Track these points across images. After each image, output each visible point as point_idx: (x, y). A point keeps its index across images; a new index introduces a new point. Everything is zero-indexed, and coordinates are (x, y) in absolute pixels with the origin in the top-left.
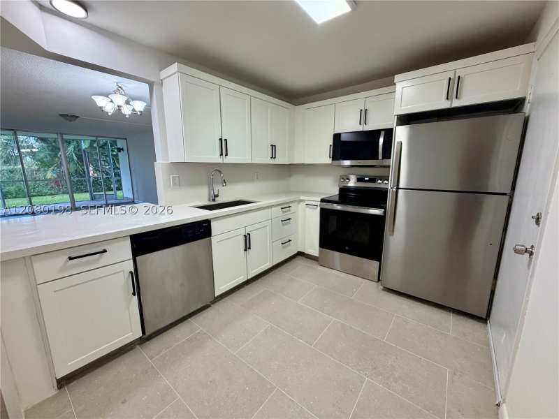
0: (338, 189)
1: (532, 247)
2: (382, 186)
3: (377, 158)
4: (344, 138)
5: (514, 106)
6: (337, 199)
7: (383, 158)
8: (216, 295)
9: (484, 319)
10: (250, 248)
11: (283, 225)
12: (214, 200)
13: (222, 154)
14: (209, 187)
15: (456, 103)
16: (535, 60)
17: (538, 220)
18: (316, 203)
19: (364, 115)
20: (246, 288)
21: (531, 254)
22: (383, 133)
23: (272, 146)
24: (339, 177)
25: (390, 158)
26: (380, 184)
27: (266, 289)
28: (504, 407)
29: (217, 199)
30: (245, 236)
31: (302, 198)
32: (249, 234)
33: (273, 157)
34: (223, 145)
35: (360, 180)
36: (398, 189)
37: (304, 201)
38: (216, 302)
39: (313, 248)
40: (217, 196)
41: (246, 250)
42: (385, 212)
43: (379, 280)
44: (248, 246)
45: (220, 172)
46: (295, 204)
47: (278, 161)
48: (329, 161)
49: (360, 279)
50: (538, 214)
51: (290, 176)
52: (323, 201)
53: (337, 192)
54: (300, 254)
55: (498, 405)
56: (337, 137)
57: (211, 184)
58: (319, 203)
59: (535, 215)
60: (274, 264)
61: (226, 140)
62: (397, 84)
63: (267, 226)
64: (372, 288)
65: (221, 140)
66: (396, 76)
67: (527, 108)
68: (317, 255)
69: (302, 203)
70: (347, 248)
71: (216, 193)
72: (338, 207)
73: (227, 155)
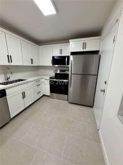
0: (55, 74)
1: (104, 90)
2: (67, 73)
3: (65, 65)
4: (55, 58)
5: (96, 52)
6: (54, 77)
7: (67, 65)
8: (11, 118)
9: (92, 107)
10: (25, 97)
11: (37, 87)
12: (7, 80)
13: (9, 62)
14: (5, 75)
15: (85, 50)
16: (101, 41)
17: (106, 83)
18: (48, 79)
19: (61, 51)
20: (25, 111)
21: (104, 92)
22: (67, 57)
23: (31, 59)
24: (54, 70)
25: (69, 65)
26: (66, 72)
27: (33, 110)
28: (99, 131)
29: (9, 79)
30: (23, 93)
31: (43, 77)
32: (24, 92)
33: (32, 63)
34: (9, 58)
35: (61, 71)
36: (72, 74)
37: (44, 78)
38: (11, 121)
39: (48, 93)
40: (9, 78)
41: (23, 98)
42: (68, 81)
43: (68, 100)
44: (24, 96)
45: (9, 69)
46: (41, 79)
47: (34, 65)
48: (52, 65)
49: (62, 101)
50: (106, 81)
51: (39, 69)
52: (50, 78)
53: (54, 75)
54: (44, 95)
55: (98, 130)
56: (53, 57)
57: (5, 73)
58: (49, 79)
59: (105, 81)
60: (35, 100)
61: (10, 56)
62: (70, 43)
63: (31, 88)
64: (66, 103)
65: (8, 56)
66: (70, 40)
67: (100, 53)
68: (49, 95)
69: (43, 79)
70: (58, 92)
71: (8, 77)
72: (55, 80)
73: (11, 62)
